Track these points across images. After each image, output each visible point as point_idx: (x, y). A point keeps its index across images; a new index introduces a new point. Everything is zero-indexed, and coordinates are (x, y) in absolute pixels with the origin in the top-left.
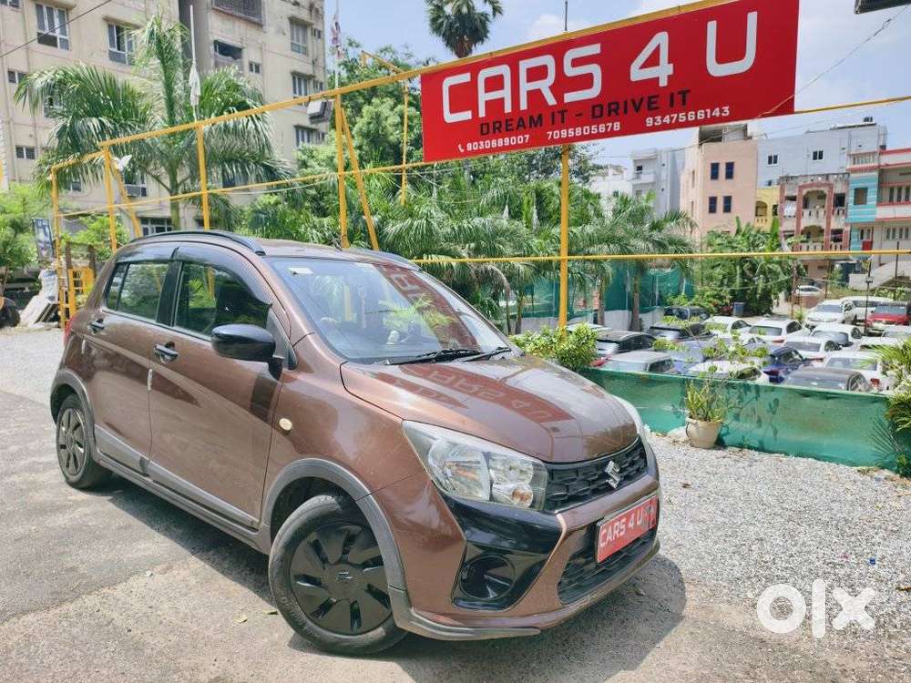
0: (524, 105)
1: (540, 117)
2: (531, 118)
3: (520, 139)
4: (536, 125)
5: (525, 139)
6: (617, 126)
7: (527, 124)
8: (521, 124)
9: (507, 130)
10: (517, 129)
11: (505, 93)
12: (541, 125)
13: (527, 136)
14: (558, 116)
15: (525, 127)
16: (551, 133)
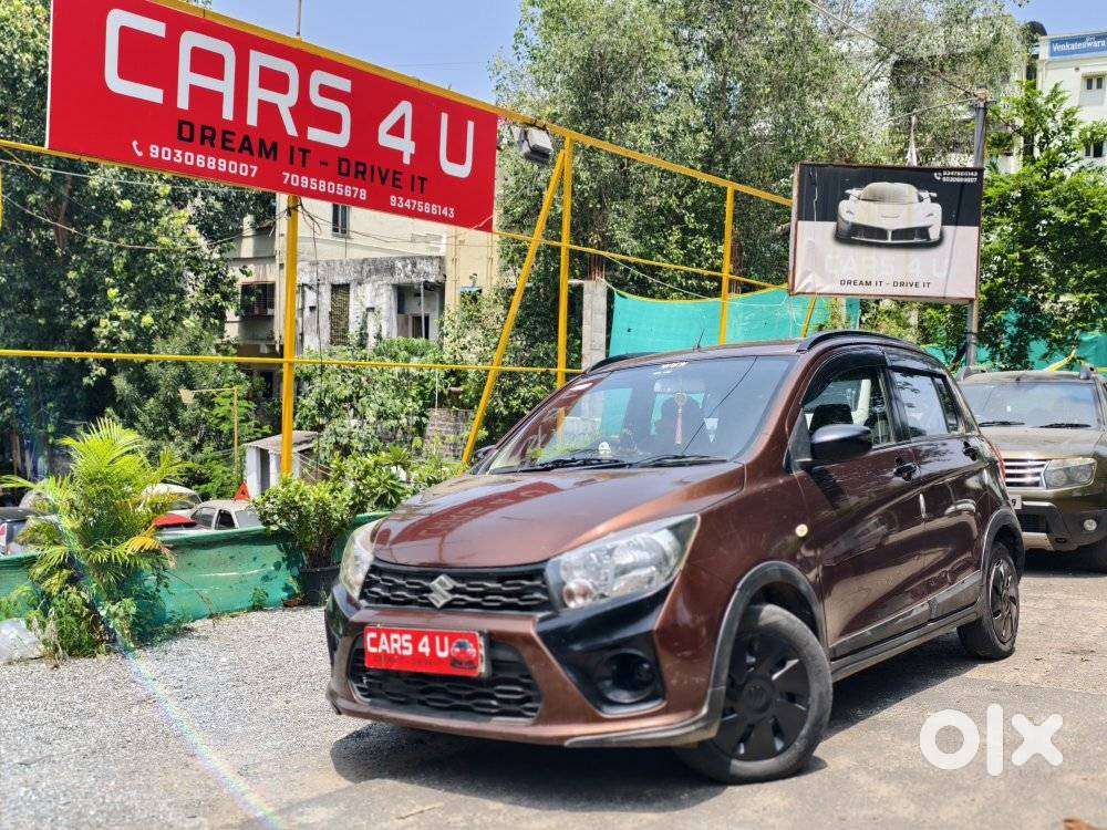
0: (252, 119)
1: (274, 146)
2: (262, 143)
3: (244, 169)
4: (268, 157)
5: (250, 171)
6: (363, 194)
7: (255, 149)
8: (246, 145)
9: (224, 147)
10: (240, 151)
11: (226, 87)
12: (275, 158)
13: (255, 168)
14: (298, 155)
15: (252, 153)
16: (288, 175)
